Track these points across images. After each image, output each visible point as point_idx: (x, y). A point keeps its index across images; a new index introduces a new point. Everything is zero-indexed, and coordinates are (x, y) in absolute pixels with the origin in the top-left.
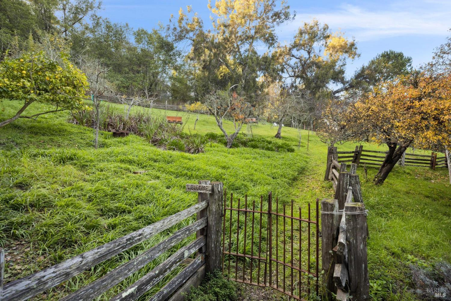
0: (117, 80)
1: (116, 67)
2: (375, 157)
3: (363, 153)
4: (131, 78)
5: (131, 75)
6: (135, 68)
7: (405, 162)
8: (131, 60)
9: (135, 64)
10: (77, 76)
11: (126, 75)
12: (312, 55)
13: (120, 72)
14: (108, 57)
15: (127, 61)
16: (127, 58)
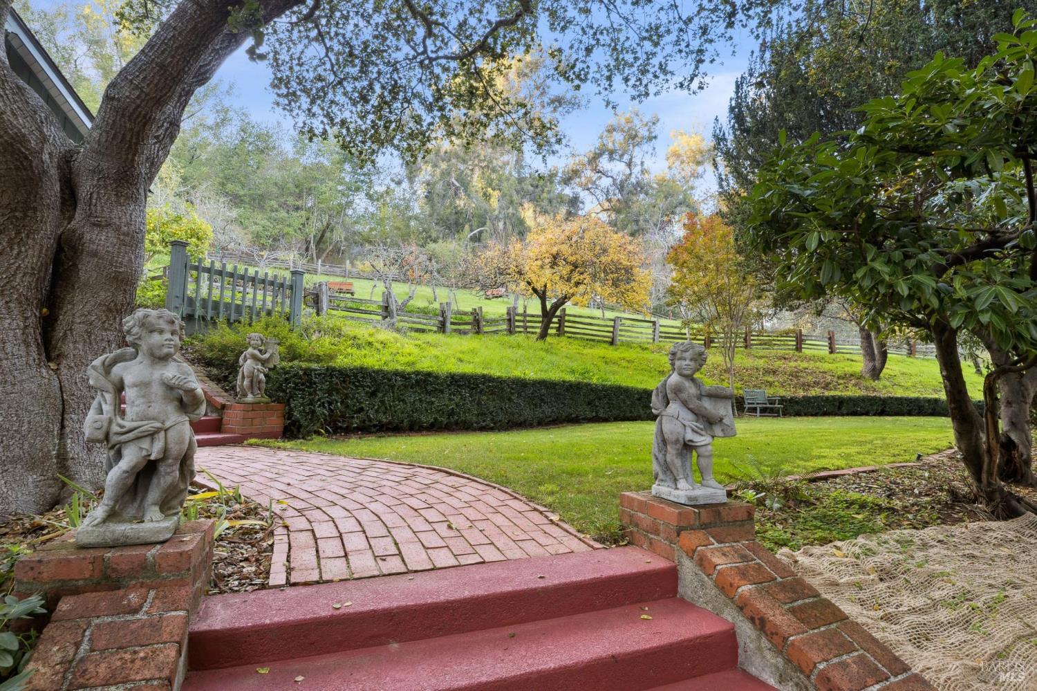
0: (256, 224)
1: (254, 200)
2: (591, 324)
3: (567, 318)
4: (282, 221)
5: (283, 214)
6: (291, 201)
7: (661, 337)
8: (282, 188)
9: (291, 194)
10: (203, 227)
11: (273, 214)
12: (636, 170)
13: (262, 208)
14: (240, 182)
15: (275, 190)
16: (276, 184)
